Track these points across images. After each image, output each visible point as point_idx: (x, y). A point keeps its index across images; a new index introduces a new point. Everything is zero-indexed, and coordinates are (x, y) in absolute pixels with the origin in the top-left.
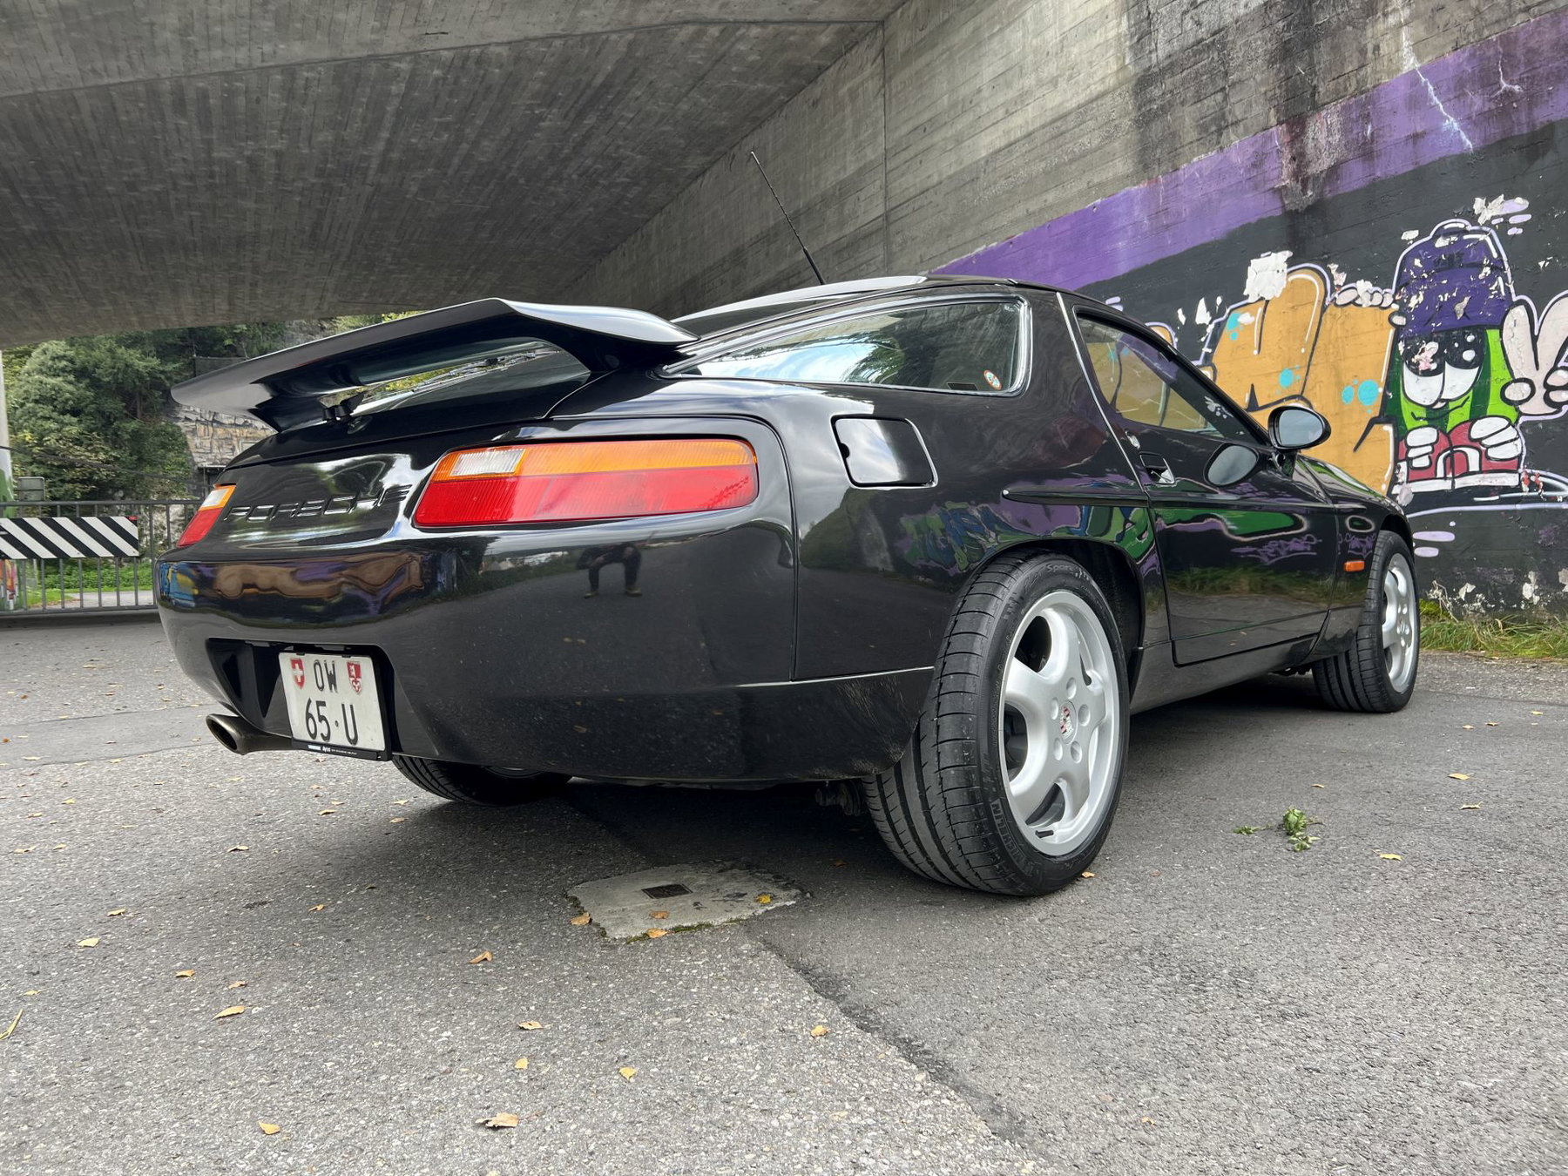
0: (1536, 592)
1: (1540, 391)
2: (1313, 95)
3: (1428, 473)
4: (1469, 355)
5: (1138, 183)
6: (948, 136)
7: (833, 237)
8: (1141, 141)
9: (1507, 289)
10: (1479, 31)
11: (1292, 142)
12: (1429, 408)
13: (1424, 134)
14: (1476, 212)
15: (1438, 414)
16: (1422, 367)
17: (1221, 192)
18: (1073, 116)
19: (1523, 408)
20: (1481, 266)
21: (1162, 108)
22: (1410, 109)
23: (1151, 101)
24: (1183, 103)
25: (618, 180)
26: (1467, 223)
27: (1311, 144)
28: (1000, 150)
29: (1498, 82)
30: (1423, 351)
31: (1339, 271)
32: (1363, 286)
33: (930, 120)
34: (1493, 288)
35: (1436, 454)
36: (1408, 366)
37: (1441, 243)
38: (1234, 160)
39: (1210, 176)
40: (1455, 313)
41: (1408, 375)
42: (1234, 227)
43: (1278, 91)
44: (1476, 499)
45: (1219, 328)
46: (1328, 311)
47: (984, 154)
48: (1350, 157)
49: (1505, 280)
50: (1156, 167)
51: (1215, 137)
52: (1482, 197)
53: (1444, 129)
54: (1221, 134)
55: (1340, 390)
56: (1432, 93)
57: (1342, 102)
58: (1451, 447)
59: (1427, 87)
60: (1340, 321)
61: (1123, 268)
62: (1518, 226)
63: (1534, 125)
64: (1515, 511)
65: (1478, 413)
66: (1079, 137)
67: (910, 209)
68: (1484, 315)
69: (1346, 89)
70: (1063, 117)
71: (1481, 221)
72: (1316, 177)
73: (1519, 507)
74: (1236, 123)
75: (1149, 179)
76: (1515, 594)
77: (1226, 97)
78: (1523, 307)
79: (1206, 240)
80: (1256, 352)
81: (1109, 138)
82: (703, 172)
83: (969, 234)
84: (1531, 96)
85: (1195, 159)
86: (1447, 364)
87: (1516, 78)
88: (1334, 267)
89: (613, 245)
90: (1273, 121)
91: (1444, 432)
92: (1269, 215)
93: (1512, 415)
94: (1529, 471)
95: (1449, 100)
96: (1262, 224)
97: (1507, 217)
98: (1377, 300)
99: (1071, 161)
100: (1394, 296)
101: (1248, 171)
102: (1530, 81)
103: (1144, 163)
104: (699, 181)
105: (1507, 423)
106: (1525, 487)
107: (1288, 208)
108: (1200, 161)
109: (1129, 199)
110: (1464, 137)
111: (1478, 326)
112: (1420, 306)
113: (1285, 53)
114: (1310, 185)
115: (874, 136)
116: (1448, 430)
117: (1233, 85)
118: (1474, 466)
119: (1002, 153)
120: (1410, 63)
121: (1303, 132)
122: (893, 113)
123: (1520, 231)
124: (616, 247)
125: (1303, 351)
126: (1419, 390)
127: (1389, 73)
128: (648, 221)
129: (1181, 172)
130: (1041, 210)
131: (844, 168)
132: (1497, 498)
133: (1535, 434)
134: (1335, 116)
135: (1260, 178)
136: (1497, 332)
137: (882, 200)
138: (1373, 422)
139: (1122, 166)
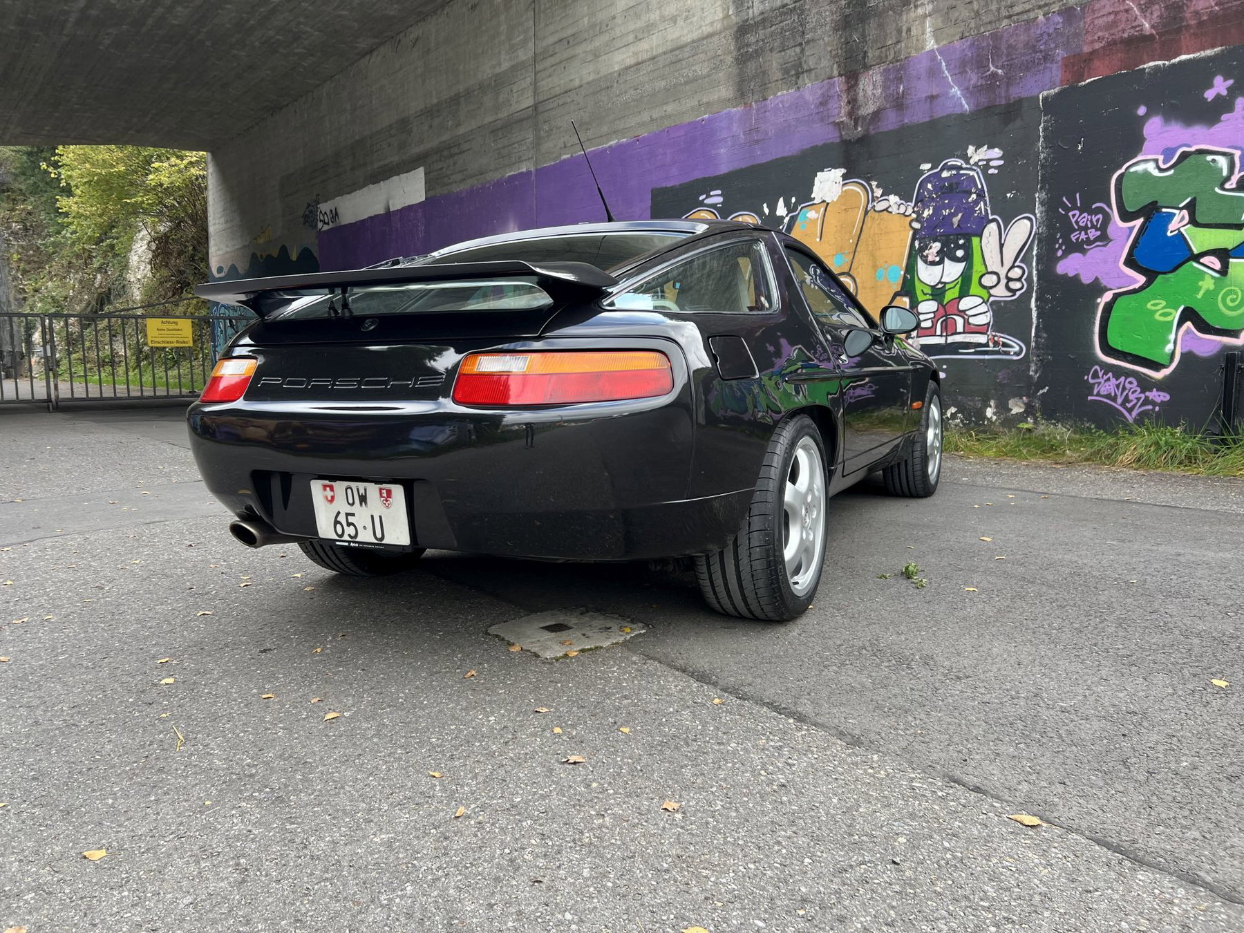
0: (995, 414)
1: (1003, 281)
2: (864, 58)
3: (930, 332)
4: (960, 253)
5: (737, 106)
6: (588, 50)
7: (489, 119)
8: (739, 74)
9: (986, 210)
10: (978, 28)
11: (848, 90)
12: (933, 287)
13: (938, 95)
14: (969, 155)
15: (938, 292)
16: (930, 259)
17: (797, 120)
18: (688, 49)
19: (992, 291)
20: (970, 193)
21: (756, 51)
22: (929, 77)
23: (748, 45)
24: (771, 50)
25: (296, 51)
26: (963, 162)
27: (861, 94)
28: (630, 67)
29: (988, 66)
30: (931, 248)
31: (878, 186)
32: (893, 199)
33: (573, 35)
34: (977, 209)
35: (937, 318)
36: (921, 258)
37: (945, 174)
38: (807, 98)
39: (790, 108)
40: (952, 224)
41: (920, 264)
42: (805, 147)
43: (840, 51)
44: (961, 351)
45: (793, 220)
46: (869, 214)
47: (617, 68)
48: (888, 106)
49: (985, 204)
50: (751, 95)
51: (794, 79)
52: (973, 145)
53: (951, 95)
54: (798, 77)
55: (875, 271)
56: (945, 68)
57: (883, 67)
58: (946, 313)
59: (941, 63)
60: (877, 222)
61: (724, 169)
62: (995, 168)
63: (1009, 99)
64: (984, 360)
65: (964, 293)
66: (693, 65)
67: (555, 104)
68: (971, 227)
69: (886, 57)
70: (680, 48)
71: (972, 162)
72: (864, 118)
73: (987, 357)
74: (809, 71)
75: (745, 104)
76: (981, 415)
77: (803, 51)
78: (995, 223)
79: (785, 154)
80: (818, 240)
81: (716, 68)
82: (371, 51)
83: (605, 129)
84: (1009, 79)
85: (779, 94)
86: (946, 259)
87: (1000, 64)
88: (874, 183)
89: (285, 103)
90: (836, 73)
91: (942, 305)
92: (831, 141)
93: (986, 296)
94: (994, 333)
95: (956, 74)
96: (826, 147)
97: (989, 160)
98: (902, 210)
99: (686, 83)
100: (913, 208)
101: (817, 107)
102: (1009, 68)
103: (742, 93)
104: (368, 57)
105: (981, 301)
106: (991, 344)
107: (846, 137)
108: (783, 95)
109: (730, 117)
110: (964, 102)
111: (967, 234)
112: (930, 216)
113: (845, 24)
114: (860, 123)
115: (525, 41)
116: (945, 303)
117: (808, 42)
118: (960, 329)
119: (632, 69)
120: (931, 44)
121: (856, 84)
122: (542, 25)
123: (996, 171)
124: (287, 105)
125: (851, 241)
126: (927, 275)
127: (917, 50)
128: (319, 85)
129: (768, 102)
130: (662, 118)
131: (499, 64)
132: (973, 350)
133: (998, 308)
134: (879, 75)
135: (825, 113)
136: (979, 239)
137: (532, 94)
138: (896, 295)
139: (725, 91)
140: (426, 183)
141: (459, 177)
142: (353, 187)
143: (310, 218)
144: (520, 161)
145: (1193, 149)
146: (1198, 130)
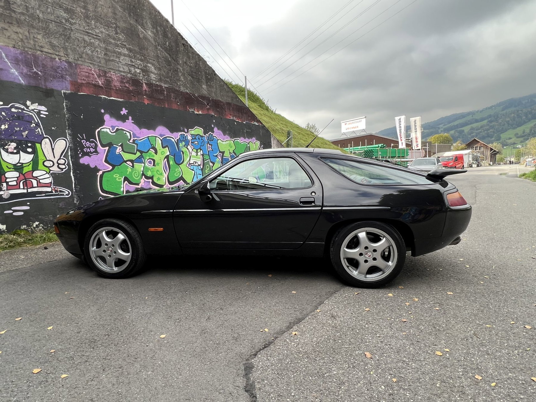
3: (17, 187)
4: (30, 150)
9: (42, 132)
10: (23, 47)
12: (14, 165)
14: (28, 105)
15: (18, 167)
16: (10, 150)
20: (32, 123)
26: (25, 107)
29: (33, 68)
30: (9, 145)
34: (37, 131)
35: (19, 180)
36: (3, 149)
37: (13, 110)
40: (22, 135)
41: (3, 152)
49: (41, 130)
52: (30, 101)
53: (11, 72)
56: (5, 57)
58: (25, 178)
59: (2, 53)
62: (44, 115)
63: (47, 87)
64: (51, 198)
65: (35, 168)
68: (34, 139)
84: (45, 78)
86: (21, 152)
87: (39, 69)
91: (22, 174)
93: (48, 171)
95: (13, 63)
97: (40, 111)
102: (44, 73)
105: (46, 173)
110: (20, 79)
111: (33, 142)
112: (6, 129)
116: (24, 173)
118: (35, 185)
126: (9, 158)
133: (55, 176)
136: (40, 145)
145: (120, 128)
146: (120, 122)
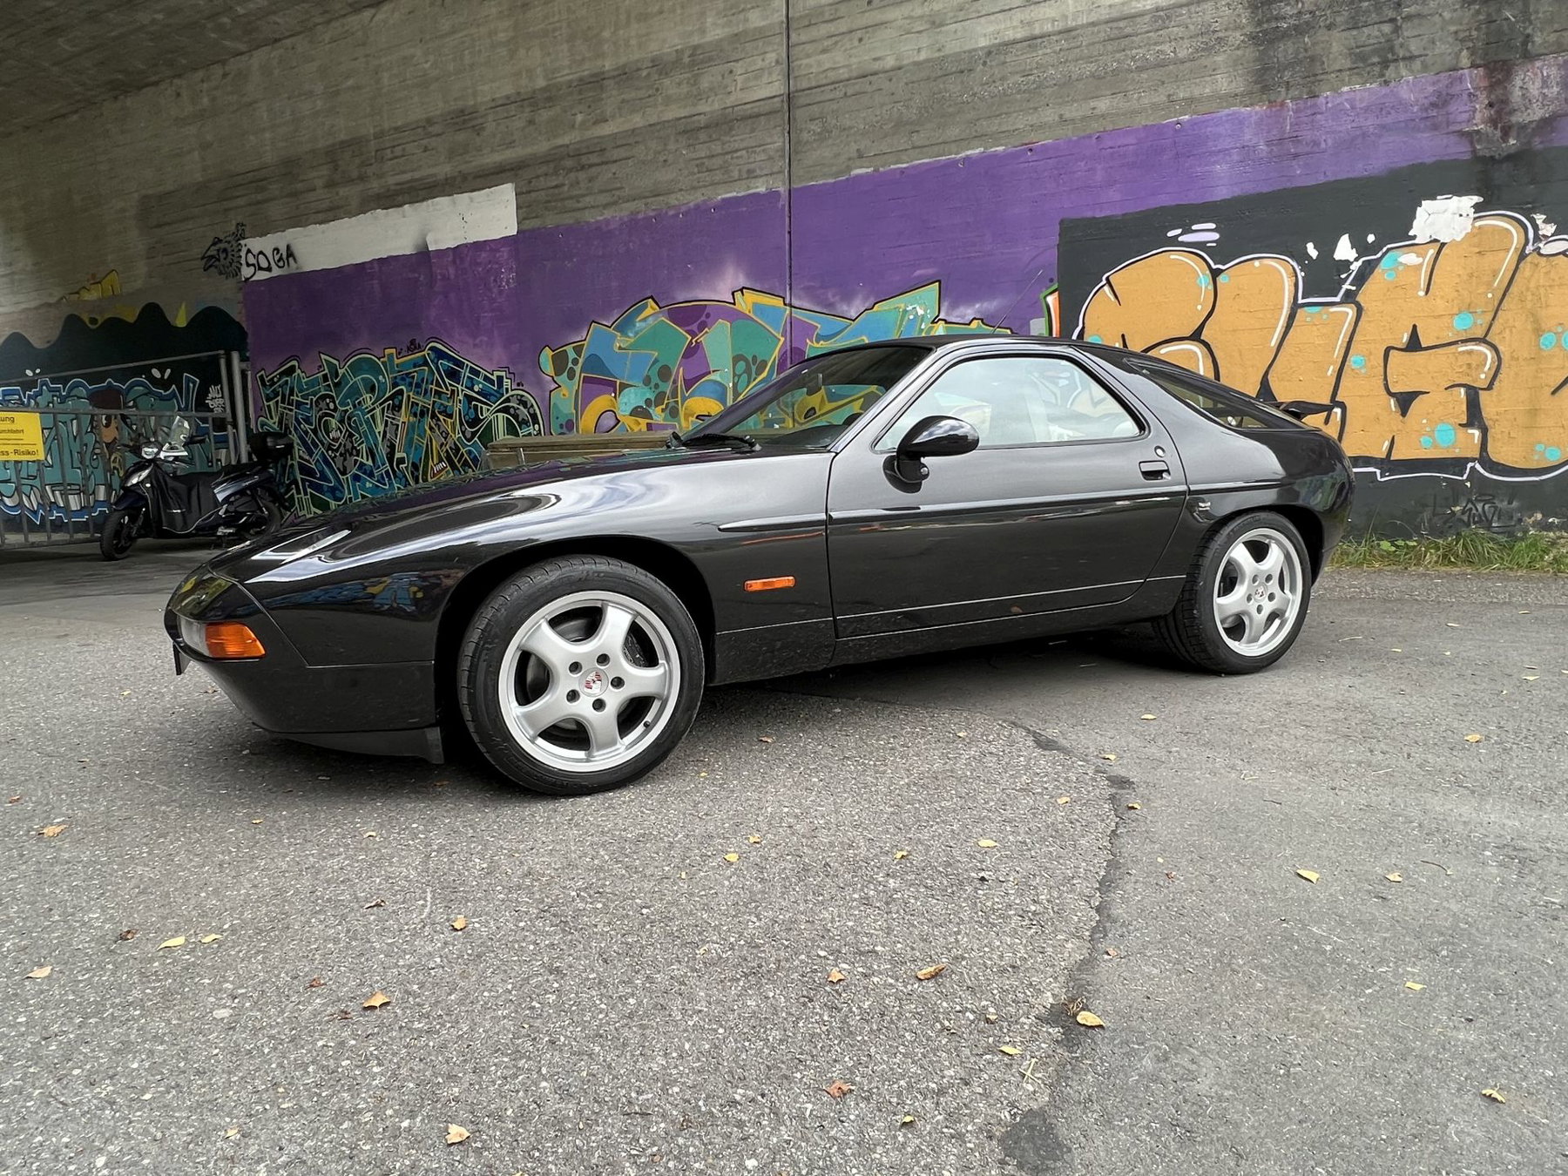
2: (1525, 43)
5: (1252, 105)
6: (914, 14)
7: (676, 112)
8: (1257, 60)
11: (1491, 88)
17: (1383, 127)
18: (1147, 18)
21: (1296, 28)
23: (1279, 18)
24: (1329, 28)
27: (1517, 93)
28: (1014, 42)
31: (1546, 221)
38: (1405, 96)
39: (1367, 109)
42: (1398, 165)
43: (1474, 33)
45: (1370, 265)
46: (1529, 259)
47: (983, 43)
50: (1283, 90)
51: (1377, 69)
54: (1386, 67)
55: (1539, 337)
57: (1565, 56)
60: (1544, 270)
61: (1222, 193)
66: (1156, 43)
67: (837, 94)
70: (1131, 17)
72: (1522, 127)
74: (1411, 58)
75: (1270, 102)
77: (1397, 30)
79: (1356, 174)
80: (1422, 293)
81: (1207, 50)
85: (1345, 89)
88: (1540, 217)
90: (1465, 60)
92: (1452, 157)
96: (1441, 166)
99: (1140, 69)
101: (1424, 110)
103: (1264, 81)
107: (1480, 154)
108: (1352, 91)
109: (1240, 122)
114: (1513, 134)
117: (1409, 18)
119: (1019, 45)
121: (1508, 79)
125: (1489, 296)
129: (1321, 100)
130: (1084, 118)
131: (701, 31)
134: (1555, 69)
135: (1442, 118)
137: (781, 77)
139: (1224, 80)
140: (518, 208)
141: (603, 199)
142: (332, 213)
143: (222, 258)
144: (751, 175)
